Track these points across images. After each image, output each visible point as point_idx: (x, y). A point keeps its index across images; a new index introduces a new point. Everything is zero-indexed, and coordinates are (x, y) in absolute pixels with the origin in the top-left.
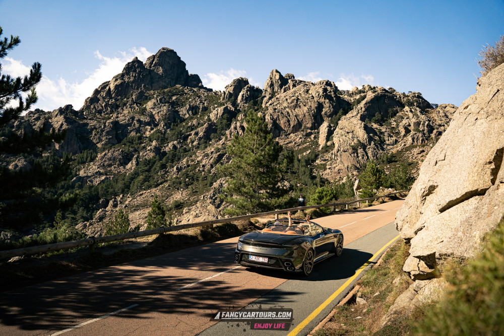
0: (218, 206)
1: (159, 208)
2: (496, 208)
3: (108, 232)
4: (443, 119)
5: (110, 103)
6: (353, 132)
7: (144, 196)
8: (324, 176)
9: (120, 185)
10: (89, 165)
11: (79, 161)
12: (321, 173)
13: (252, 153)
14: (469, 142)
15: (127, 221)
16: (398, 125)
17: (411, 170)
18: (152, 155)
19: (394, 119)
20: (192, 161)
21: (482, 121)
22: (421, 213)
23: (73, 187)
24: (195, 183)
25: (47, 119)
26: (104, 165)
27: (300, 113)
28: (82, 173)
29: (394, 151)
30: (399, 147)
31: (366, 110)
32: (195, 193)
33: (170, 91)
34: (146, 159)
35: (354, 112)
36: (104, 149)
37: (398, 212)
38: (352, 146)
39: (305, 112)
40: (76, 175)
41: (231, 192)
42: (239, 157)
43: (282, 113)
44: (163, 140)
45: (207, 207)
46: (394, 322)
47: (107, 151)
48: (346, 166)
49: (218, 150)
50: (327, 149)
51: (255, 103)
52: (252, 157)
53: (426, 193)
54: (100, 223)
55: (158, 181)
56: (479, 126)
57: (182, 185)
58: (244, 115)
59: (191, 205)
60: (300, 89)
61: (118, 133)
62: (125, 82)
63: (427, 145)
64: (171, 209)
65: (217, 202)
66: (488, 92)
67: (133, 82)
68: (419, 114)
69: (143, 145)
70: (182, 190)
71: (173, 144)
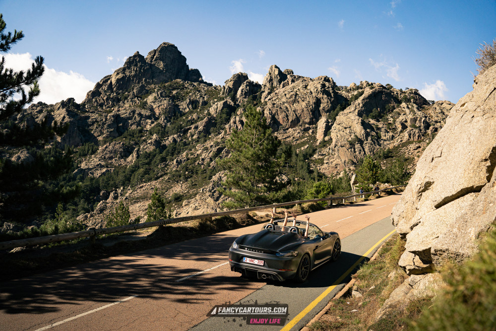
0: (217, 199)
1: (159, 201)
2: (491, 205)
3: (108, 224)
4: (439, 115)
5: (111, 97)
6: (350, 127)
7: (144, 188)
8: (321, 170)
9: (121, 177)
10: (90, 158)
11: (80, 153)
12: (318, 168)
13: (250, 148)
14: (465, 140)
15: (127, 213)
16: (394, 121)
17: (407, 166)
18: (152, 148)
19: (391, 115)
20: (192, 154)
21: (478, 118)
22: (417, 209)
23: (74, 179)
24: (194, 176)
25: (49, 112)
26: (105, 158)
27: (298, 108)
28: (83, 166)
29: (391, 146)
30: (396, 143)
31: (364, 105)
32: (194, 186)
33: (170, 86)
34: (146, 152)
35: (352, 108)
36: (105, 142)
37: (394, 208)
38: (349, 142)
39: (303, 107)
40: (78, 167)
41: (229, 185)
42: (238, 151)
43: (281, 108)
44: (164, 133)
45: (206, 200)
46: (389, 315)
47: (108, 144)
48: (343, 160)
49: (217, 144)
50: (324, 144)
51: (255, 98)
52: (250, 152)
53: (422, 189)
54: (101, 215)
55: (158, 174)
56: (476, 124)
57: (181, 178)
58: (243, 110)
59: (191, 197)
60: (299, 84)
61: (119, 126)
62: (126, 76)
63: (423, 141)
64: (170, 202)
65: (216, 194)
66: (485, 90)
67: (134, 76)
68: (416, 110)
69: (143, 138)
70: (181, 182)
71: (173, 138)
